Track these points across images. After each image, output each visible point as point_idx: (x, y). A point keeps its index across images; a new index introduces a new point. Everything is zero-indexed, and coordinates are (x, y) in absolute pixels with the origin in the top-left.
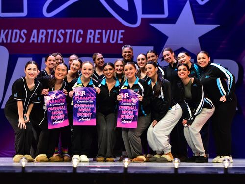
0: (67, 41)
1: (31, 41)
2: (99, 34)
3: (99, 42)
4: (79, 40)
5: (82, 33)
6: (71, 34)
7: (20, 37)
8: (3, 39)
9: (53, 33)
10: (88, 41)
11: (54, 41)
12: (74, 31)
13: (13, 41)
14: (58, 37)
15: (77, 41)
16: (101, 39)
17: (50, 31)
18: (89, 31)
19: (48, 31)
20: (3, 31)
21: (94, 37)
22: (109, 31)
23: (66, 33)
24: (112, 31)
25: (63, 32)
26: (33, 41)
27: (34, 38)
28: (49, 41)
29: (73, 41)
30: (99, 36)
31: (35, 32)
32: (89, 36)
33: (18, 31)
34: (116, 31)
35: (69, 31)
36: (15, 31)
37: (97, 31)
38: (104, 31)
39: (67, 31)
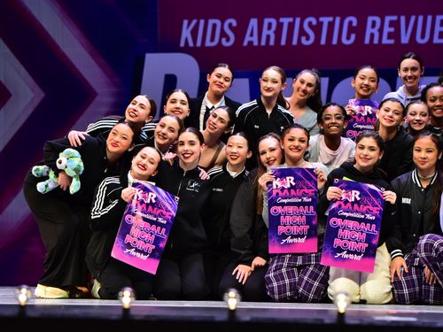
0: (323, 42)
1: (245, 44)
2: (392, 24)
3: (392, 42)
4: (348, 38)
5: (355, 23)
6: (331, 25)
7: (223, 34)
8: (186, 40)
9: (291, 26)
10: (367, 41)
11: (295, 42)
12: (338, 20)
13: (208, 43)
14: (302, 33)
15: (345, 41)
16: (395, 35)
17: (286, 21)
18: (370, 19)
19: (282, 20)
20: (186, 22)
21: (381, 31)
22: (413, 18)
23: (320, 24)
24: (421, 18)
25: (314, 22)
26: (251, 43)
27: (252, 35)
28: (283, 42)
29: (335, 42)
30: (392, 30)
31: (254, 22)
32: (369, 30)
33: (218, 22)
34: (430, 18)
35: (326, 20)
36: (211, 22)
37: (388, 19)
38: (403, 19)
39: (321, 19)
